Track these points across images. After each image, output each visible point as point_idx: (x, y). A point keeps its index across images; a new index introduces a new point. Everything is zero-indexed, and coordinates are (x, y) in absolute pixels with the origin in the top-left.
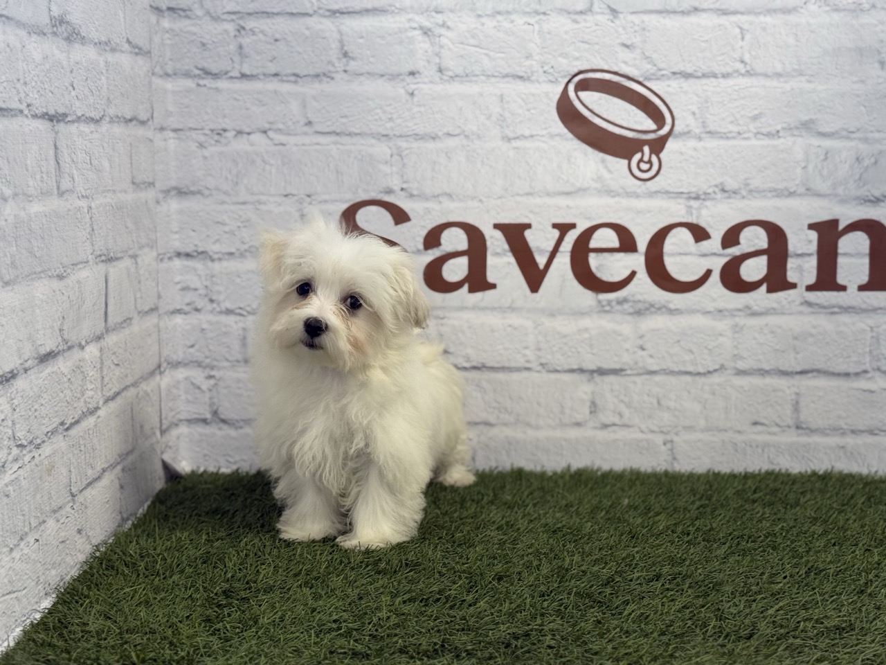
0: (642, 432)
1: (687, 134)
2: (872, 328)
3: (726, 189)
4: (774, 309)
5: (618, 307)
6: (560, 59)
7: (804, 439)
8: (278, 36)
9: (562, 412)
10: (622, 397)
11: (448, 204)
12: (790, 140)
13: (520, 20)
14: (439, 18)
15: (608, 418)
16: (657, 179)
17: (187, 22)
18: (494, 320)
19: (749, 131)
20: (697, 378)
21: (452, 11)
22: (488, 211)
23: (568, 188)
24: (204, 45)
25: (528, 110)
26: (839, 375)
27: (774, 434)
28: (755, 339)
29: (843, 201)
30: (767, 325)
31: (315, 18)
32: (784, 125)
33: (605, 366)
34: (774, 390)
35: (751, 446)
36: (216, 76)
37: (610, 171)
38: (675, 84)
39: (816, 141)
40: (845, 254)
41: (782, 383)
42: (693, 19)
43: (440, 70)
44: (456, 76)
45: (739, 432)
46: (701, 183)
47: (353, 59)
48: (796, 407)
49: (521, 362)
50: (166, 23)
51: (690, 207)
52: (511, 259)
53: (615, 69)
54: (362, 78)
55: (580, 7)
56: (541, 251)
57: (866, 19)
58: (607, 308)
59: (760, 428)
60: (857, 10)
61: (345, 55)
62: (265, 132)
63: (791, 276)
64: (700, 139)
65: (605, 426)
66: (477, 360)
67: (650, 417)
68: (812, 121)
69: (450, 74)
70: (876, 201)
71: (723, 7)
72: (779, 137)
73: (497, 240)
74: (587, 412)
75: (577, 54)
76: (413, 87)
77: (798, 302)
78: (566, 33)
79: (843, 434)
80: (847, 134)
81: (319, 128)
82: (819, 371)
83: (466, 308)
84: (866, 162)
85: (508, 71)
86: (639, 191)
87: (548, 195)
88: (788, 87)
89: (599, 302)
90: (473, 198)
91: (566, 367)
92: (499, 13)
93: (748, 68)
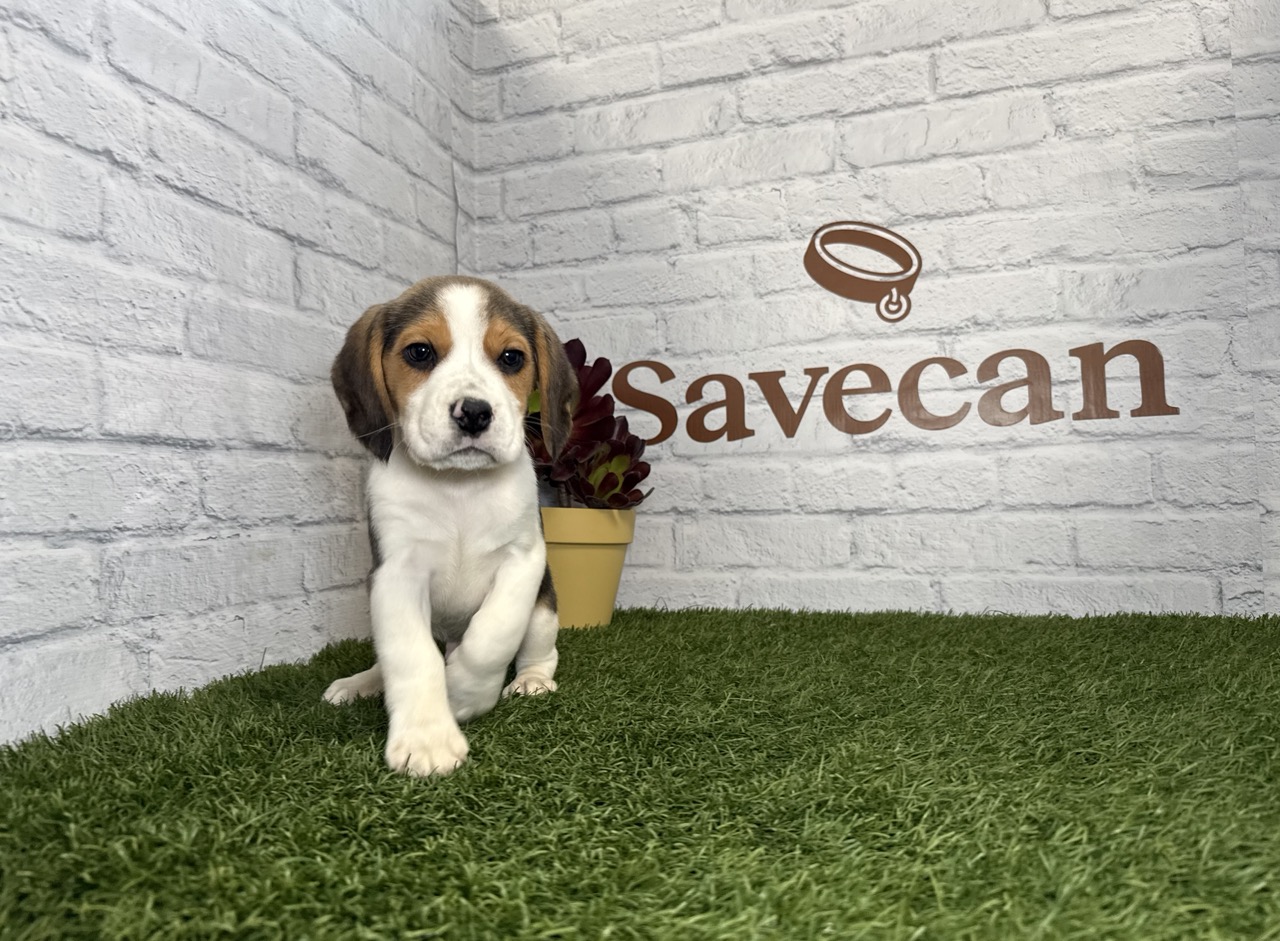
0: (907, 573)
1: (935, 272)
2: (1151, 454)
3: (980, 321)
4: (1040, 440)
5: (875, 447)
6: (807, 218)
7: (1085, 579)
8: (562, 229)
9: (824, 554)
10: (883, 537)
11: (707, 359)
12: (1043, 267)
13: (767, 187)
14: (696, 196)
15: (871, 560)
16: (907, 318)
17: (492, 227)
18: (754, 465)
19: (999, 264)
20: (962, 515)
21: (707, 188)
22: (744, 363)
23: (819, 335)
24: (504, 243)
25: (778, 267)
26: (1119, 507)
27: (1051, 573)
28: (1023, 472)
29: (1106, 324)
30: (1034, 457)
31: (592, 211)
32: (1035, 255)
33: (866, 505)
34: (1048, 526)
35: (1027, 587)
36: (513, 268)
37: (859, 315)
38: (919, 226)
39: (1070, 267)
40: (1112, 378)
41: (1056, 517)
42: (933, 165)
43: (698, 241)
44: (713, 244)
45: (1012, 572)
46: (953, 319)
47: (623, 240)
48: (1074, 543)
49: (780, 505)
50: (476, 229)
51: (943, 343)
52: (768, 407)
53: (859, 219)
54: (631, 256)
55: (822, 168)
56: (796, 396)
57: (1109, 144)
58: (863, 448)
59: (1035, 567)
60: (1102, 135)
61: (617, 237)
62: (552, 311)
63: (1057, 405)
64: (948, 276)
65: (868, 567)
66: (738, 503)
67: (914, 558)
68: (1063, 248)
69: (707, 242)
70: (1142, 321)
71: (961, 150)
72: (1031, 266)
73: (753, 389)
74: (848, 553)
75: (822, 211)
76: (675, 258)
77: (1066, 432)
78: (811, 193)
79: (1130, 571)
80: (1104, 257)
81: (596, 304)
82: (1095, 504)
83: (726, 455)
84: (1127, 283)
85: (759, 233)
86: (889, 331)
87: (800, 343)
88: (1034, 217)
89: (855, 442)
90: (729, 352)
91: (825, 508)
92: (749, 184)
93: (992, 203)
